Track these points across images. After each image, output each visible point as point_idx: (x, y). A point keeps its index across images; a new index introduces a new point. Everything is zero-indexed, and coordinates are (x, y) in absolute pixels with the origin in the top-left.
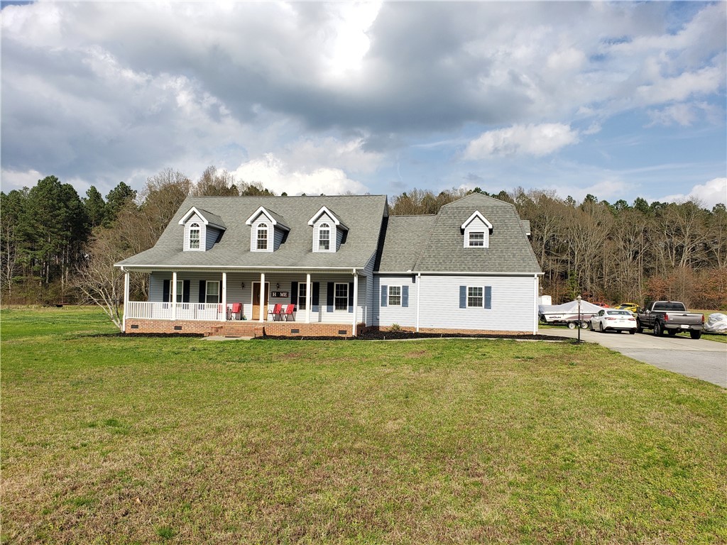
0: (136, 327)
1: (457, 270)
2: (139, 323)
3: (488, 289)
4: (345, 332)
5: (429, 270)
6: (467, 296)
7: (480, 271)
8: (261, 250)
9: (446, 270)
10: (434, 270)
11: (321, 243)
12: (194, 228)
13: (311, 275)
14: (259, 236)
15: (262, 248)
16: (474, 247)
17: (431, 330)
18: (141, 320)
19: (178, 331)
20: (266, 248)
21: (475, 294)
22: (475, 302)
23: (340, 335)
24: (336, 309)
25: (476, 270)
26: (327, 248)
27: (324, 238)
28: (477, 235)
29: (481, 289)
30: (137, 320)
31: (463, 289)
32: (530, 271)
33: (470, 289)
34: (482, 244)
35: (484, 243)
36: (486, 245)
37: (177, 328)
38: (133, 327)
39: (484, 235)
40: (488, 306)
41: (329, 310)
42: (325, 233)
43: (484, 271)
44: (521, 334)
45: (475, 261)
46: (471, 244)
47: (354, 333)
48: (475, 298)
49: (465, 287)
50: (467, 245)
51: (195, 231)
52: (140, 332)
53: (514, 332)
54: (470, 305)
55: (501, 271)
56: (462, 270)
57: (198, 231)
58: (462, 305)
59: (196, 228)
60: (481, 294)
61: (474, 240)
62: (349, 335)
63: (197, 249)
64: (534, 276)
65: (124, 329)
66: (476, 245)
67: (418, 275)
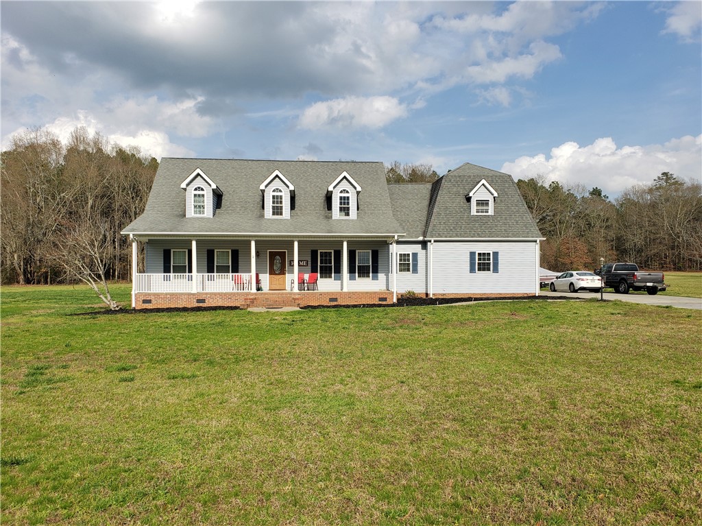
0: (149, 301)
1: (467, 237)
2: (152, 298)
3: (496, 254)
4: (385, 299)
5: (441, 237)
6: (477, 261)
7: (489, 237)
8: (276, 217)
9: (457, 236)
10: (446, 237)
11: (341, 209)
12: (198, 192)
13: (348, 242)
14: (273, 202)
15: (278, 215)
16: (480, 214)
17: (444, 294)
18: (155, 295)
19: (201, 305)
20: (281, 214)
21: (484, 259)
22: (484, 267)
23: (380, 302)
24: (359, 277)
25: (485, 237)
26: (348, 214)
27: (344, 204)
29: (489, 254)
30: (149, 294)
31: (472, 254)
32: (533, 237)
33: (479, 254)
34: (487, 212)
35: (489, 211)
36: (491, 212)
37: (199, 301)
38: (145, 301)
39: (490, 202)
40: (496, 270)
41: (352, 278)
42: (344, 200)
43: (492, 237)
44: (525, 295)
45: (483, 228)
46: (477, 212)
47: (395, 300)
48: (484, 263)
49: (475, 253)
50: (474, 212)
51: (199, 195)
52: (155, 307)
53: (519, 294)
54: (479, 270)
55: (508, 237)
56: (472, 237)
57: (203, 196)
58: (472, 270)
59: (201, 192)
60: (489, 259)
61: (480, 208)
62: (388, 302)
63: (201, 216)
64: (536, 241)
65: (133, 305)
66: (482, 212)
67: (430, 241)
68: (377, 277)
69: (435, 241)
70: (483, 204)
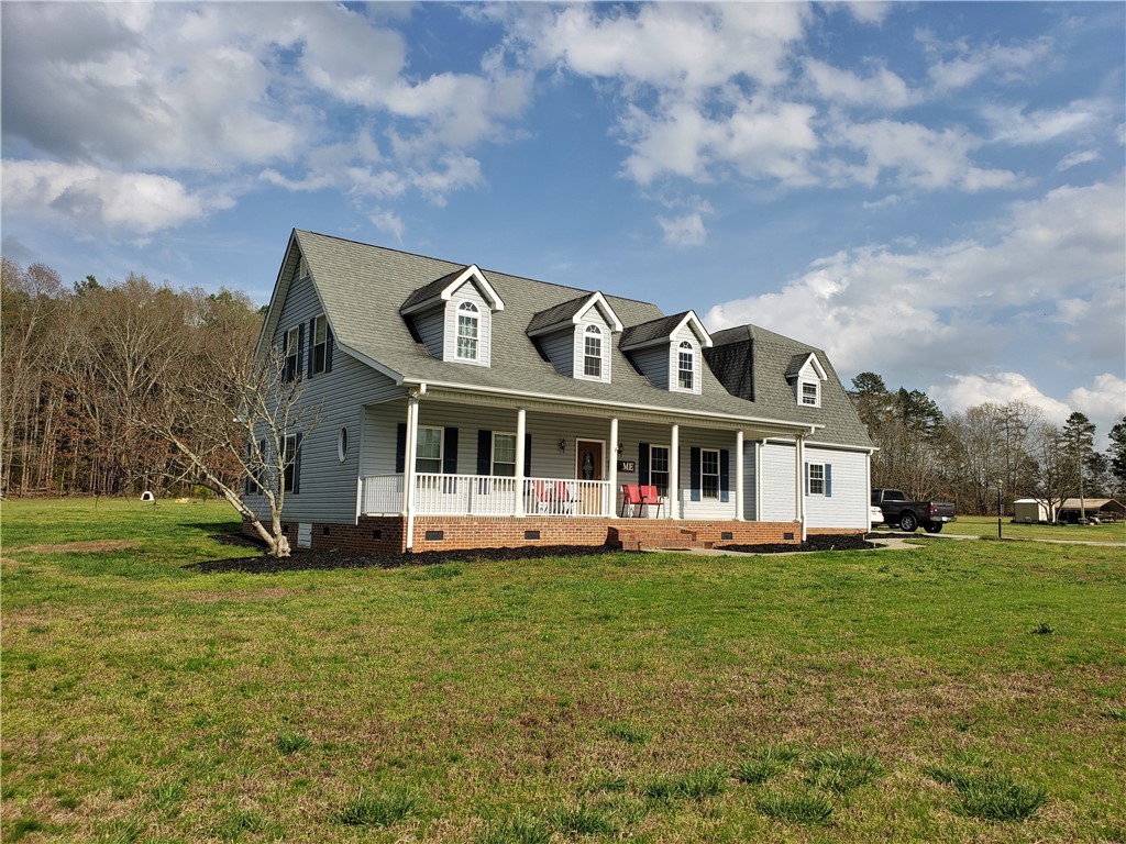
2: (445, 527)
3: (829, 468)
5: (775, 436)
6: (810, 478)
7: (823, 440)
8: (590, 378)
11: (680, 375)
12: (466, 313)
14: (587, 351)
15: (592, 373)
16: (806, 404)
18: (451, 520)
19: (532, 542)
20: (598, 373)
21: (817, 475)
22: (816, 487)
24: (704, 495)
25: (819, 440)
26: (690, 385)
27: (685, 367)
28: (809, 388)
29: (821, 467)
30: (440, 519)
31: (806, 467)
32: (863, 445)
33: (812, 467)
34: (813, 403)
35: (816, 401)
36: (817, 404)
37: (529, 535)
38: (431, 536)
39: (817, 389)
40: (829, 494)
41: (695, 498)
42: (685, 359)
43: (827, 441)
44: (857, 532)
46: (804, 401)
48: (818, 481)
49: (808, 464)
50: (800, 402)
51: (468, 319)
52: (448, 548)
53: (851, 530)
54: (812, 491)
55: (842, 443)
57: (475, 321)
58: (806, 491)
59: (471, 314)
60: (821, 476)
61: (807, 395)
62: (796, 541)
63: (469, 361)
64: (867, 452)
65: (410, 542)
66: (808, 402)
67: (761, 442)
68: (727, 497)
69: (768, 442)
70: (809, 389)
